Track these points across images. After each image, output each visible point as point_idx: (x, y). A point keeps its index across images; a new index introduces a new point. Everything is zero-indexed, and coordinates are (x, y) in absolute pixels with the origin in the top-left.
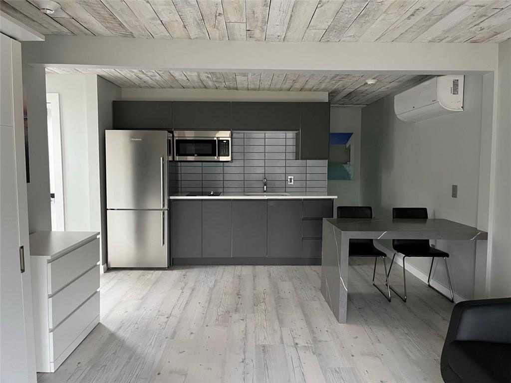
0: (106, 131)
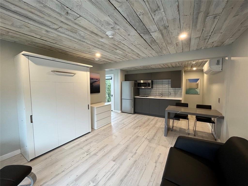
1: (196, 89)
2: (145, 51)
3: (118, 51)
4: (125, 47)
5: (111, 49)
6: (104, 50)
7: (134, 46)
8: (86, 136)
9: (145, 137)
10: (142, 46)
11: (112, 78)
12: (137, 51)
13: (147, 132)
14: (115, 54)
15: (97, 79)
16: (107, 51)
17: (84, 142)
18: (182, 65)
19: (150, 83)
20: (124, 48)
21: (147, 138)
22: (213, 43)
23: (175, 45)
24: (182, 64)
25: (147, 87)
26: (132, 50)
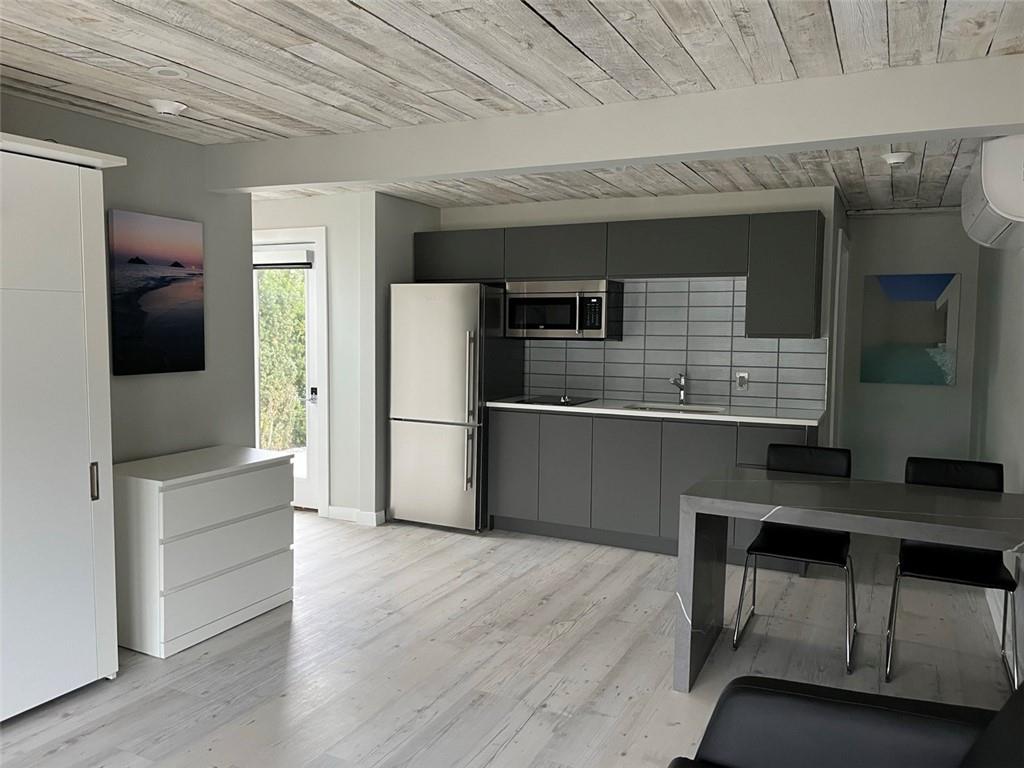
0: (393, 285)
1: (931, 352)
2: (532, 63)
3: (320, 53)
4: (369, 28)
5: (263, 34)
6: (209, 39)
7: (434, 20)
8: (71, 707)
9: (534, 699)
10: (493, 20)
11: (310, 254)
12: (465, 57)
13: (552, 663)
14: (304, 70)
15: (176, 265)
16: (235, 43)
17: (51, 752)
18: (825, 172)
19: (599, 300)
20: (358, 32)
21: (545, 706)
22: (980, 25)
23: (732, 29)
24: (819, 166)
25: (575, 333)
26: (429, 50)
